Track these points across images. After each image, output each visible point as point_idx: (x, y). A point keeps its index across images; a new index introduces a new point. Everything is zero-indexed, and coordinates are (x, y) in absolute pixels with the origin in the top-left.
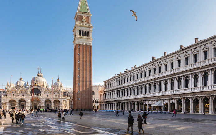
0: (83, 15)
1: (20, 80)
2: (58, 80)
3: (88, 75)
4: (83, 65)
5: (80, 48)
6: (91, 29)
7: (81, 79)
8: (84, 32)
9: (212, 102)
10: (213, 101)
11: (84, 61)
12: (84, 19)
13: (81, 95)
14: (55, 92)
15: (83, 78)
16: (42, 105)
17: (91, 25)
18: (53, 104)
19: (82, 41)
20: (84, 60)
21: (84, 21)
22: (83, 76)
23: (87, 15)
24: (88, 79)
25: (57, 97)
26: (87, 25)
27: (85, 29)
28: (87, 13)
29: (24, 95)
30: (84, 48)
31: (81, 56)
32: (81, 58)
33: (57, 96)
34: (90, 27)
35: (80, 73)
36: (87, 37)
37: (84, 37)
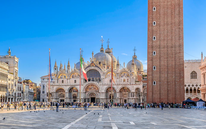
4: (164, 14)
7: (158, 43)
13: (158, 75)
14: (122, 75)
15: (164, 40)
16: (102, 96)
20: (166, 3)
22: (164, 37)
25: (126, 83)
29: (77, 81)
33: (126, 80)
35: (156, 31)
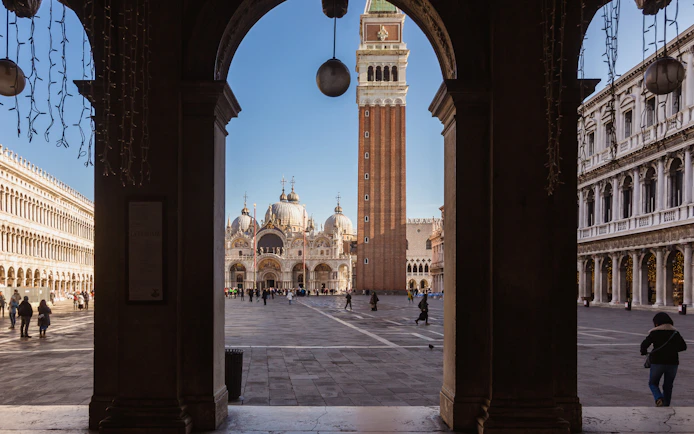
0: (382, 20)
1: (243, 213)
2: (338, 210)
3: (393, 194)
4: (380, 164)
5: (369, 118)
6: (401, 58)
7: (372, 204)
8: (383, 69)
9: (663, 269)
10: (665, 263)
11: (383, 153)
12: (384, 33)
13: (372, 251)
14: (319, 243)
15: (380, 200)
16: (286, 278)
17: (403, 47)
18: (312, 276)
19: (376, 97)
20: (383, 148)
21: (383, 37)
22: (380, 196)
23: (390, 20)
24: (393, 204)
25: (325, 256)
26: (392, 49)
27: (383, 61)
28: (390, 12)
29: (243, 253)
30: (383, 116)
31: (373, 139)
32: (373, 145)
33: (325, 252)
34: (399, 54)
35: (369, 188)
36: (391, 82)
37: (383, 83)
